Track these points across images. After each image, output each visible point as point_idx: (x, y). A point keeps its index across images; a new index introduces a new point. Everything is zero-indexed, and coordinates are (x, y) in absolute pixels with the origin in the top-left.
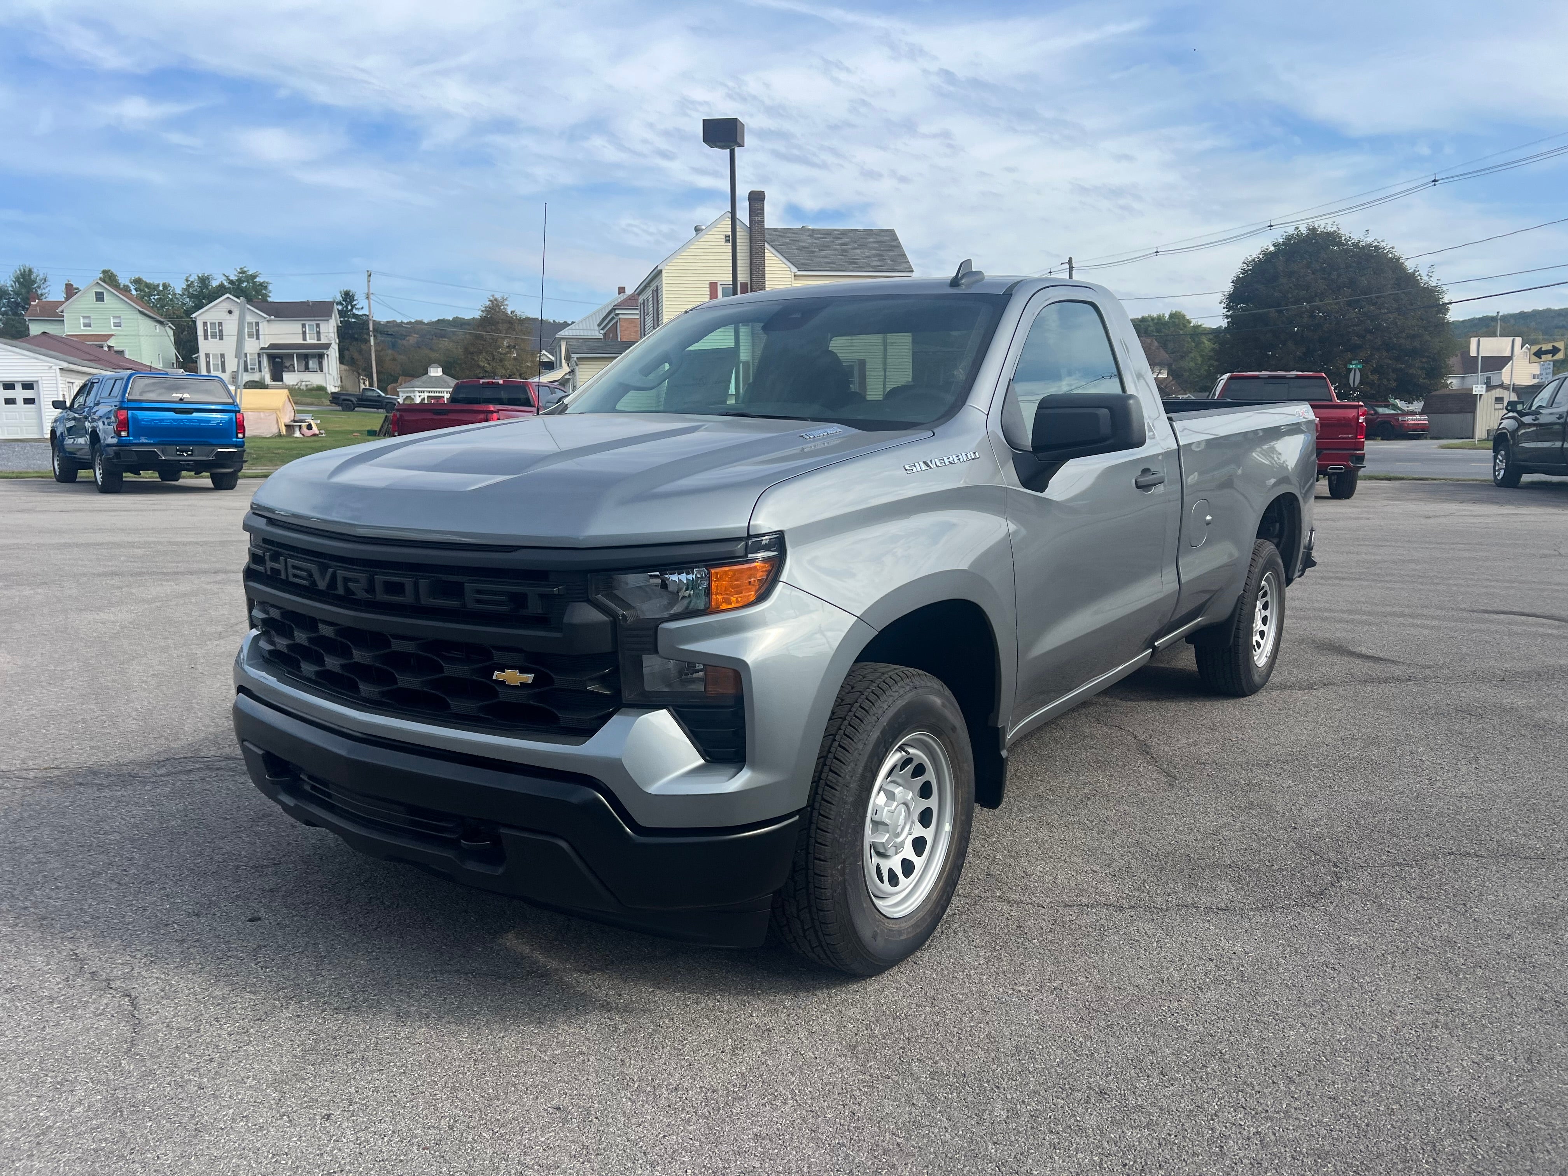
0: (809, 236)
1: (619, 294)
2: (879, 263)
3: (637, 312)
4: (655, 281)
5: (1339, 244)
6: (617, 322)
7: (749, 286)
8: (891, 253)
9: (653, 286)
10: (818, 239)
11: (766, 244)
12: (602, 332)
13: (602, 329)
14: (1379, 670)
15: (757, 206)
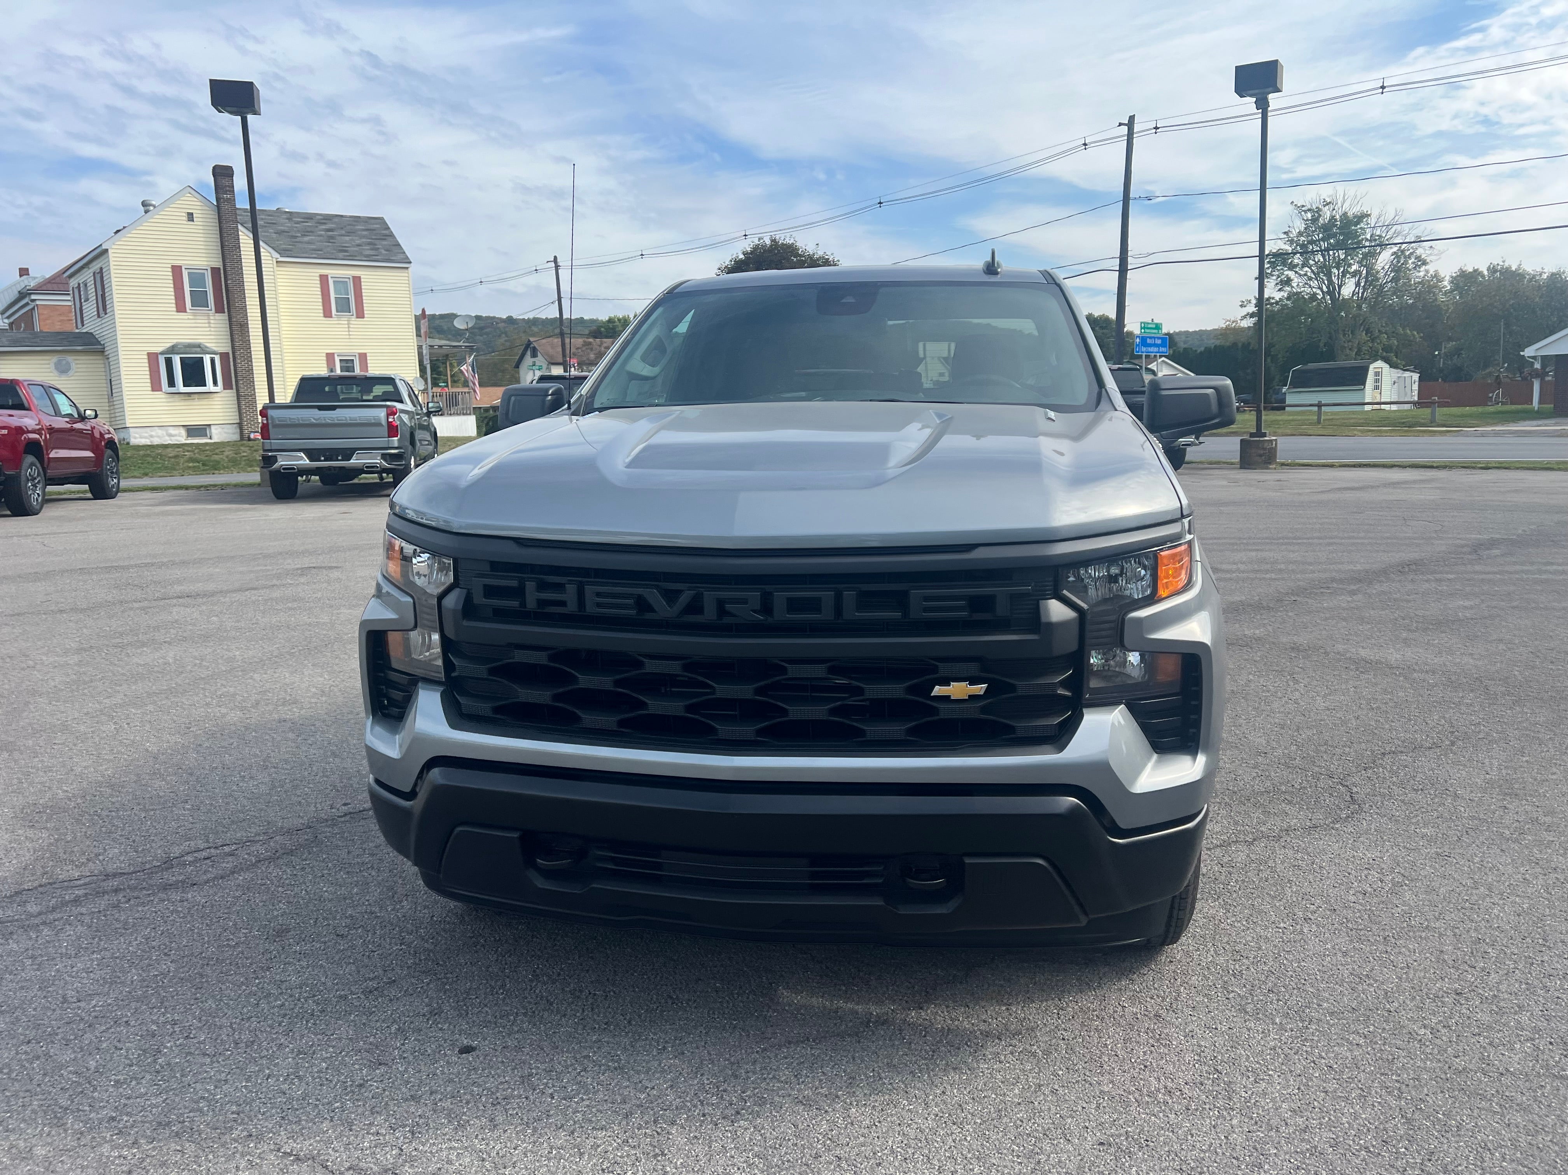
0: (287, 219)
1: (21, 276)
2: (372, 253)
3: (69, 298)
4: (99, 260)
5: (797, 255)
6: (33, 308)
7: (222, 271)
8: (385, 243)
9: (95, 267)
10: (298, 223)
11: (240, 227)
12: (6, 321)
13: (8, 318)
15: (225, 182)
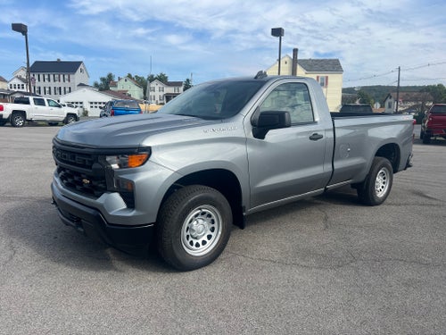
0: (311, 61)
2: (332, 69)
8: (337, 66)
10: (314, 62)
11: (298, 64)
14: (428, 201)
15: (295, 53)
